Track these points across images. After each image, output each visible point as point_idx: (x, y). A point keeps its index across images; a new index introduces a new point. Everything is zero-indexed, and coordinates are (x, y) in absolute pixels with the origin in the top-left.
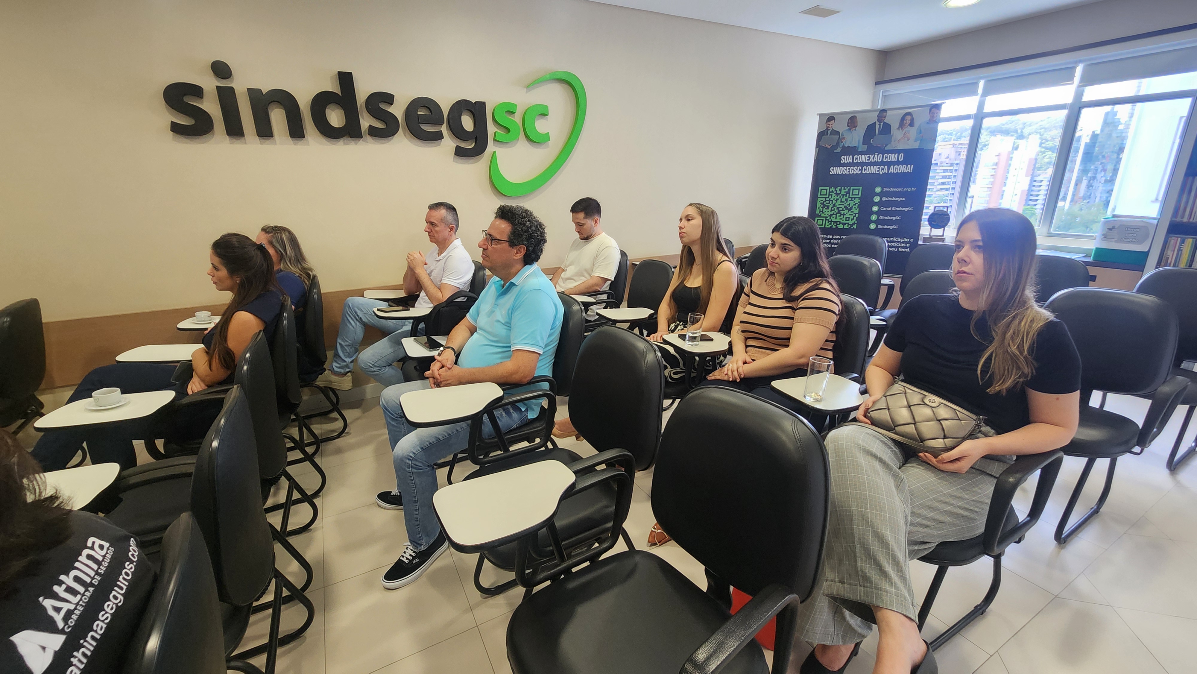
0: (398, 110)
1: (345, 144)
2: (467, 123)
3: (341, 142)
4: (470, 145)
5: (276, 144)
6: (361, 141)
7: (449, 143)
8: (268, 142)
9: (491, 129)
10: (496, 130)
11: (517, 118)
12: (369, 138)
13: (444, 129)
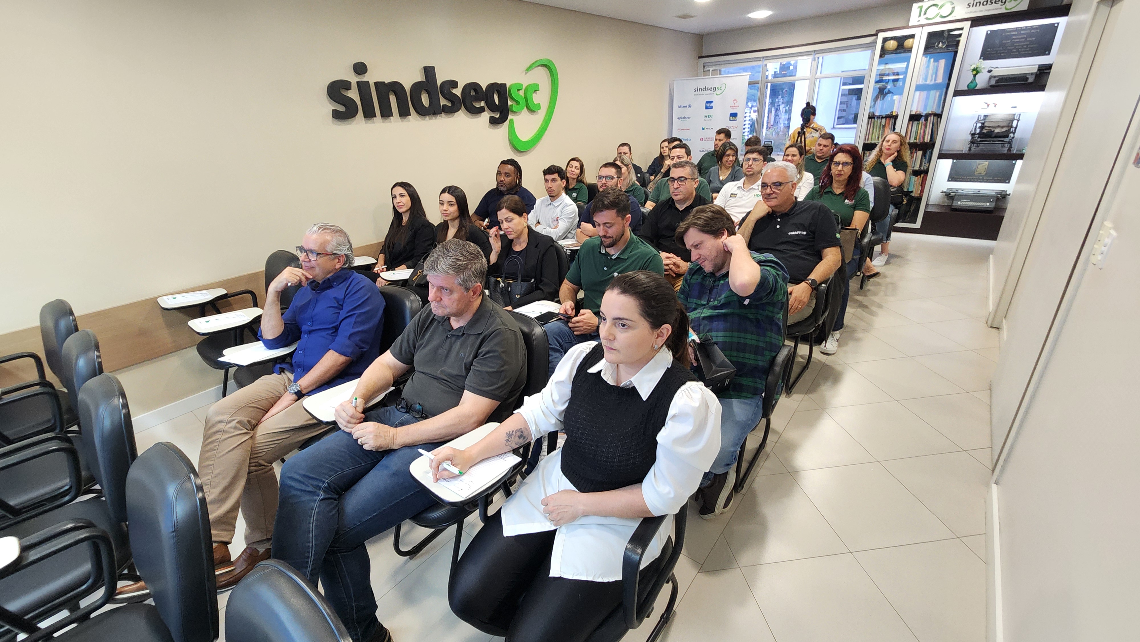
1: (430, 119)
5: (391, 122)
8: (387, 120)
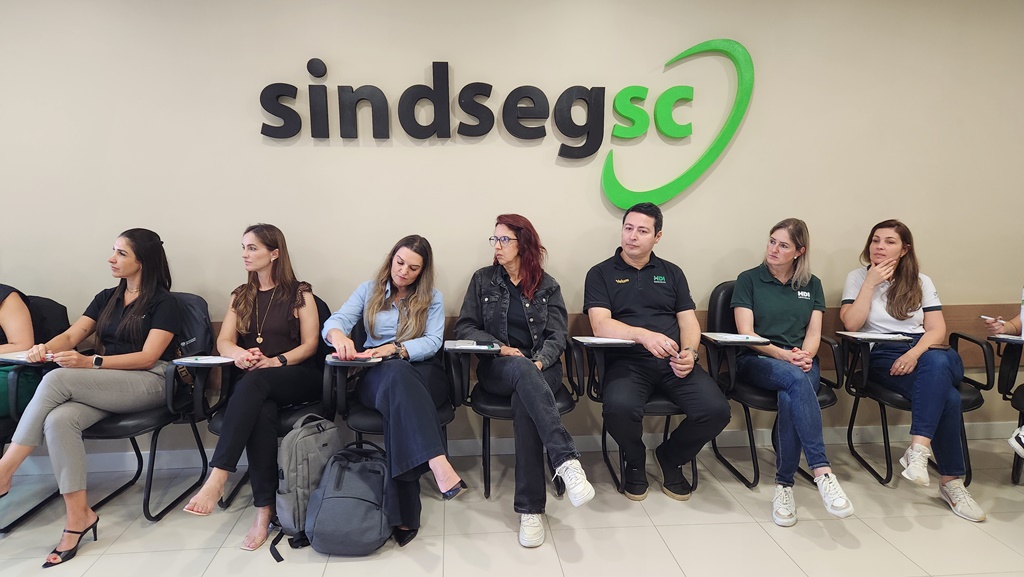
0: (495, 104)
1: (431, 145)
2: (579, 115)
3: (427, 142)
4: (579, 143)
5: (359, 146)
6: (449, 142)
7: (553, 140)
8: (351, 143)
9: (610, 122)
10: (616, 122)
11: (648, 107)
12: (458, 138)
13: (549, 124)
